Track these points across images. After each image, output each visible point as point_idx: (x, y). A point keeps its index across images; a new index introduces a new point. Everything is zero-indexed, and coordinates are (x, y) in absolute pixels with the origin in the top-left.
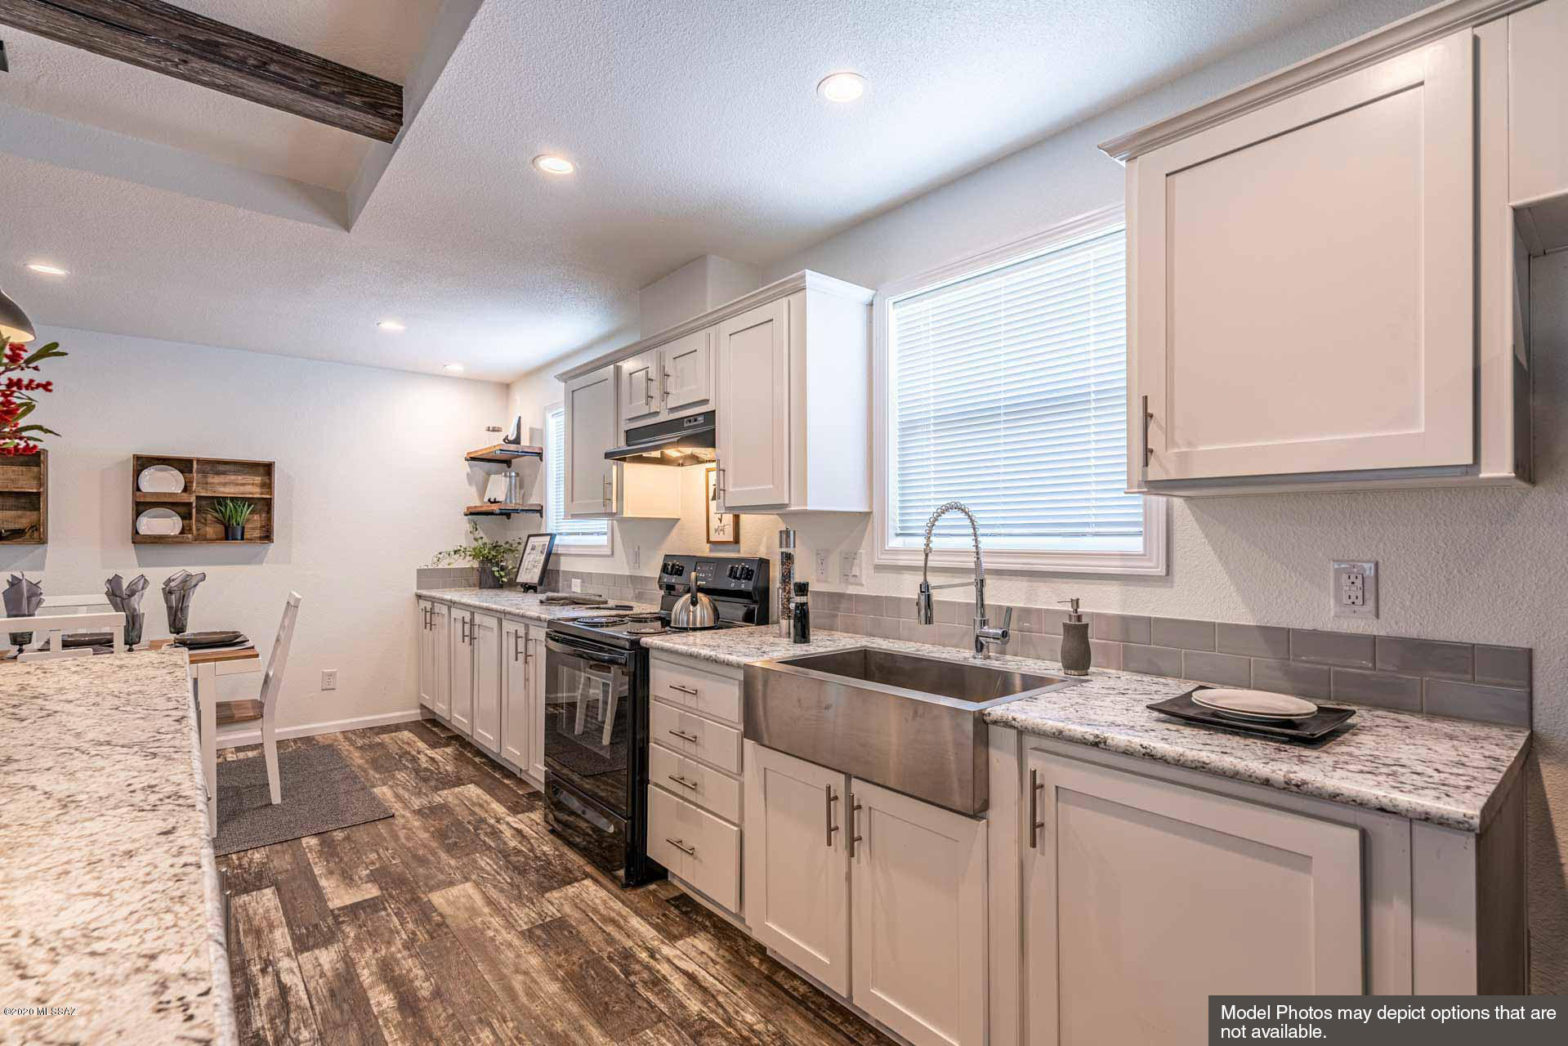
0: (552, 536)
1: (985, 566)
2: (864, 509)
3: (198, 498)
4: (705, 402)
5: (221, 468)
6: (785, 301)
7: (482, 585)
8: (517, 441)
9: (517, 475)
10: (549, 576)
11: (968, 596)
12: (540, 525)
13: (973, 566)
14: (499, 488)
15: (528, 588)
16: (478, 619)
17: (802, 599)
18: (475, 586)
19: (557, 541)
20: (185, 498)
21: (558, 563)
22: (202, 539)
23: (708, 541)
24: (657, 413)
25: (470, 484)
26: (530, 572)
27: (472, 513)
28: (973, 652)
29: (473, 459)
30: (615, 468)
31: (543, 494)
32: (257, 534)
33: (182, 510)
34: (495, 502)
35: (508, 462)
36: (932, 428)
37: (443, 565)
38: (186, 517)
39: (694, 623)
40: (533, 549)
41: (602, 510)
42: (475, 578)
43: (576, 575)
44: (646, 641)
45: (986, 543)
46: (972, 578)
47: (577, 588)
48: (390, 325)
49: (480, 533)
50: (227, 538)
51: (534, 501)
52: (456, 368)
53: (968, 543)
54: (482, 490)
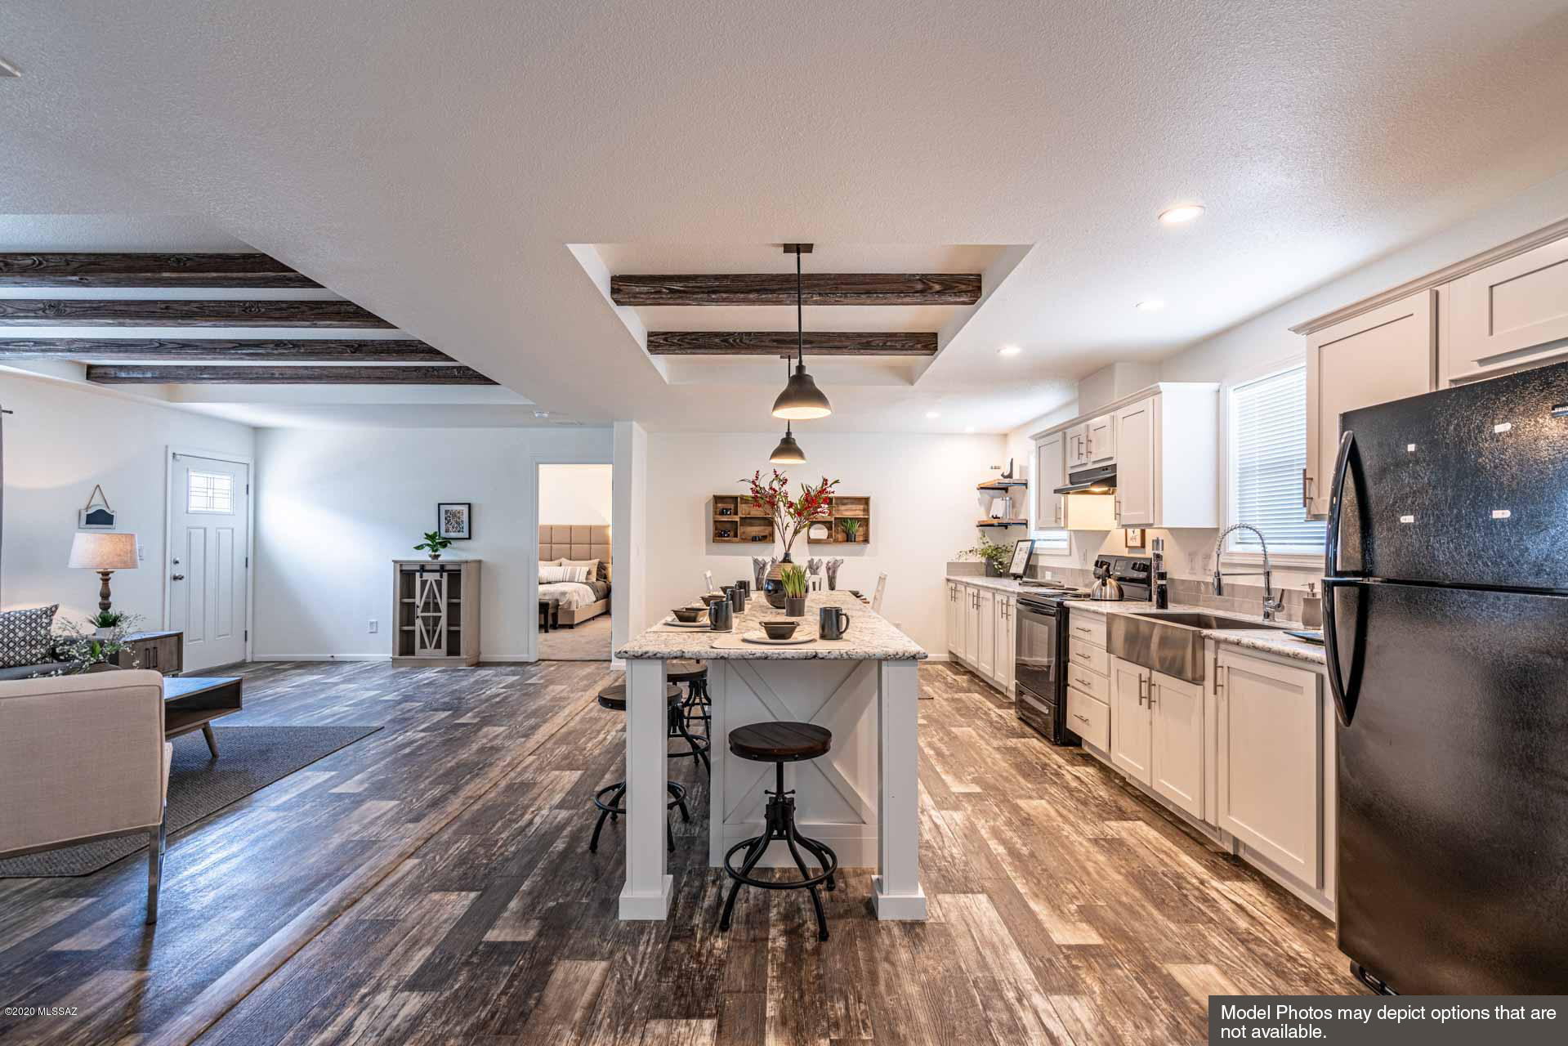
0: (1033, 542)
1: (1270, 563)
2: (1215, 526)
3: (836, 518)
4: (1111, 458)
5: (846, 501)
6: (1151, 399)
7: (988, 575)
8: (1010, 476)
9: (1011, 499)
10: (1031, 569)
11: (1260, 582)
12: (1026, 535)
13: (1262, 563)
14: (999, 507)
15: (1016, 577)
16: (982, 593)
17: (1164, 582)
18: (982, 575)
19: (1037, 545)
20: (829, 519)
21: (1037, 560)
22: (836, 541)
23: (1127, 546)
24: (1085, 464)
25: (980, 504)
26: (1018, 567)
27: (982, 525)
28: (1262, 617)
29: (982, 488)
30: (1063, 498)
31: (1028, 512)
32: (861, 539)
33: (828, 525)
34: (996, 518)
35: (1006, 489)
36: (1258, 473)
37: (962, 560)
38: (830, 529)
39: (1105, 596)
40: (1020, 550)
41: (1054, 525)
42: (983, 569)
43: (1048, 568)
44: (1066, 603)
45: (1270, 549)
46: (1261, 571)
47: (1048, 577)
48: (932, 415)
49: (987, 539)
50: (847, 541)
51: (1022, 517)
52: (970, 429)
53: (1259, 549)
54: (988, 510)
